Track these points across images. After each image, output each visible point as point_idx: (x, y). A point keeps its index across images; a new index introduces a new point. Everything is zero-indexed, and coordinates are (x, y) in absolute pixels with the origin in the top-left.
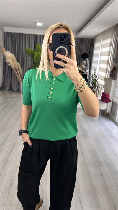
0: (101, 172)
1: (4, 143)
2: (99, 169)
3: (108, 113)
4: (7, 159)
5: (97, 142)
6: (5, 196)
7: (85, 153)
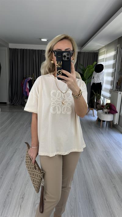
0: (113, 184)
1: (12, 157)
2: (112, 181)
3: (116, 125)
4: (16, 173)
5: (107, 155)
6: (17, 210)
7: (96, 166)
